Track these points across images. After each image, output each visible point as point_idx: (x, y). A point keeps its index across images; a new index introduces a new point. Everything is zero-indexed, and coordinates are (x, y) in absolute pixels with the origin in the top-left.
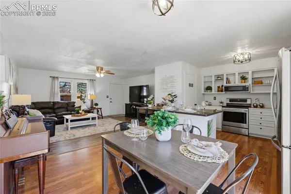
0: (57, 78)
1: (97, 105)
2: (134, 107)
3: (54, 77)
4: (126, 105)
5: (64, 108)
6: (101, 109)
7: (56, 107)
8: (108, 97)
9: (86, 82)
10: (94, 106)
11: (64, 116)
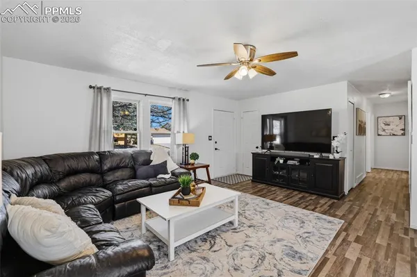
0: (108, 90)
1: (195, 156)
2: (281, 161)
3: (100, 88)
4: (255, 155)
5: (125, 167)
6: (207, 167)
7: (107, 165)
8: (210, 138)
9: (171, 103)
10: (191, 161)
11: (139, 200)
